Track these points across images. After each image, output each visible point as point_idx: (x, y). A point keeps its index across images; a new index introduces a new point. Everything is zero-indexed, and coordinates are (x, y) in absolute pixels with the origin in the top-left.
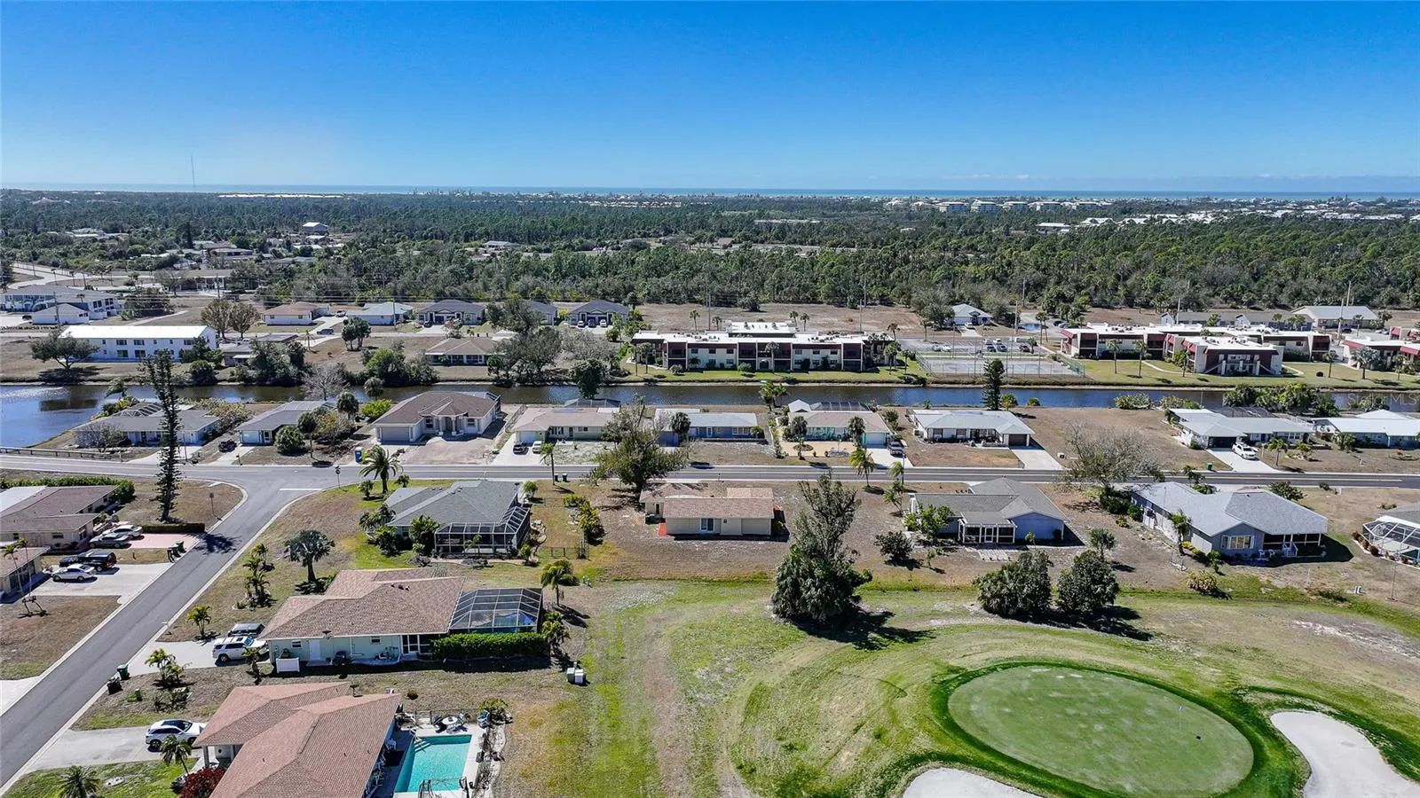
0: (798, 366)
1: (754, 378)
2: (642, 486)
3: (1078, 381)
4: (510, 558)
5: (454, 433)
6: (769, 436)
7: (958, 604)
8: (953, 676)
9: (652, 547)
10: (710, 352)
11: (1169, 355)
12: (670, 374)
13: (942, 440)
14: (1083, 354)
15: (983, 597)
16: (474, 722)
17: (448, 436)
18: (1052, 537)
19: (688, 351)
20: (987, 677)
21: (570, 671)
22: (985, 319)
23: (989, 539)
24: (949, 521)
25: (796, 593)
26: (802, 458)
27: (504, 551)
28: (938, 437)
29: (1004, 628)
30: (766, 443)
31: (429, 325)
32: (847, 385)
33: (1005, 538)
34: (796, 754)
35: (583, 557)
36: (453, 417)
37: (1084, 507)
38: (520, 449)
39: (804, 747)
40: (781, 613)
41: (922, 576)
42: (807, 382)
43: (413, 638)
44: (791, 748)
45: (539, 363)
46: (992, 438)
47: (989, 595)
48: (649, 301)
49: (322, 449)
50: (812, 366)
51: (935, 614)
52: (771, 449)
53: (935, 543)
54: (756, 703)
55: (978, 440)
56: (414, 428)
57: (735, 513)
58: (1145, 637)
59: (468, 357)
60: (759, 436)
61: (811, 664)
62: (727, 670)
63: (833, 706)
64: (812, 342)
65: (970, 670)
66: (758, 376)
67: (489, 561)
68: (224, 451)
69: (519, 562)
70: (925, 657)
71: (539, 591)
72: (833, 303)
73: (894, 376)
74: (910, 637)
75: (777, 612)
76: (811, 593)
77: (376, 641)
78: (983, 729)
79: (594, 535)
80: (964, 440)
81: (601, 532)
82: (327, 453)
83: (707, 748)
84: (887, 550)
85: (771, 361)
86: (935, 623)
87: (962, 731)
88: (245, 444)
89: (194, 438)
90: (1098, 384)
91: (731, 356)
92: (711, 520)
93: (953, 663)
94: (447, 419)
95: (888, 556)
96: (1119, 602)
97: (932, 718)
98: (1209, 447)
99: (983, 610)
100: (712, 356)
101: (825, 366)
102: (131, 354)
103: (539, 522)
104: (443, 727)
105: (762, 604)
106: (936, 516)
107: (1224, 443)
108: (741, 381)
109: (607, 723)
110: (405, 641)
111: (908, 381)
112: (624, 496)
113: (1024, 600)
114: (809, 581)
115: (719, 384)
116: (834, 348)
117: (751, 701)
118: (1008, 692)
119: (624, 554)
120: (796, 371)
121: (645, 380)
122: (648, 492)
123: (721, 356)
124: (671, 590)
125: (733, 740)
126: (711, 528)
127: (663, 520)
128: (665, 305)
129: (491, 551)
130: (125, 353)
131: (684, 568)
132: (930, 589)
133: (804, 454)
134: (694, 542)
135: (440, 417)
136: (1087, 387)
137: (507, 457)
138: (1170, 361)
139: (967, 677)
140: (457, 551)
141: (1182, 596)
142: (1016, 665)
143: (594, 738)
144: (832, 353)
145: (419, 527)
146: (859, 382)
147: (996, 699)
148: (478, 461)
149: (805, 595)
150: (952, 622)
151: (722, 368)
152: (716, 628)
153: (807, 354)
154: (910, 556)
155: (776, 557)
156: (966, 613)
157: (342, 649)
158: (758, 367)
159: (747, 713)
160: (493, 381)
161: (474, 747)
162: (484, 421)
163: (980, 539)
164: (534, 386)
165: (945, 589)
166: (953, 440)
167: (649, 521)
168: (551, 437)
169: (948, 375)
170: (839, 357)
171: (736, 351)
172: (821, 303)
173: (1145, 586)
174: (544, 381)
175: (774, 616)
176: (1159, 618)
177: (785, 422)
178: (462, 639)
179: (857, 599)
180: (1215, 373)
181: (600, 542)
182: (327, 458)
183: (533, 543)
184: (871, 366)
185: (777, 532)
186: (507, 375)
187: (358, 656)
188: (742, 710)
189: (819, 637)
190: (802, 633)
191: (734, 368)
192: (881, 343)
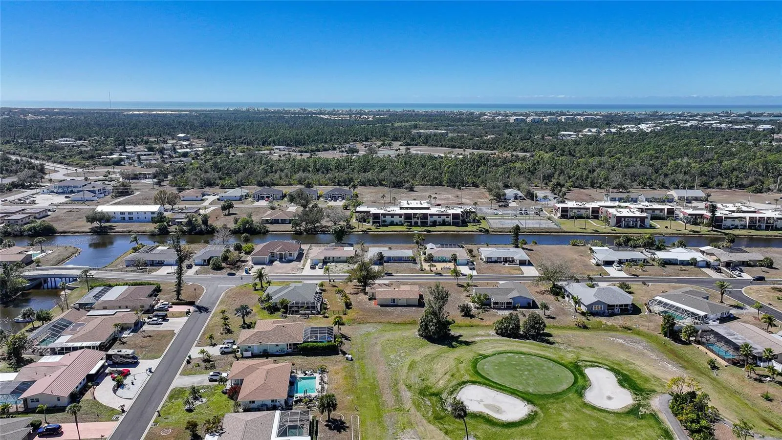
0: (431, 224)
1: (411, 230)
2: (366, 285)
3: (556, 231)
4: (318, 315)
5: (283, 260)
6: (418, 261)
7: (487, 332)
8: (480, 357)
9: (373, 310)
10: (392, 217)
11: (601, 217)
12: (373, 228)
13: (491, 262)
14: (563, 217)
15: (496, 329)
16: (316, 372)
17: (281, 261)
18: (527, 305)
19: (382, 217)
20: (492, 357)
21: (347, 356)
22: (520, 197)
23: (502, 306)
24: (486, 299)
25: (427, 328)
26: (431, 271)
27: (315, 312)
28: (490, 261)
29: (504, 340)
30: (416, 263)
31: (258, 201)
32: (453, 233)
33: (509, 306)
34: (425, 382)
35: (345, 314)
36: (283, 253)
37: (543, 293)
38: (313, 267)
39: (428, 380)
40: (421, 335)
41: (475, 321)
42: (435, 231)
43: (290, 345)
44: (423, 380)
45: (313, 223)
46: (512, 261)
47: (497, 328)
48: (361, 185)
49: (229, 267)
50: (438, 224)
51: (478, 336)
52: (418, 267)
53: (481, 308)
54: (412, 366)
55: (506, 262)
56: (267, 258)
57: (404, 297)
58: (552, 343)
59: (281, 220)
60: (413, 260)
61: (431, 353)
62: (402, 355)
63: (438, 367)
64: (437, 213)
65: (486, 355)
66: (414, 228)
67: (310, 316)
68: (189, 269)
69: (321, 316)
70: (471, 351)
71: (333, 327)
72: (450, 186)
73: (475, 229)
74: (467, 343)
75: (420, 335)
76: (432, 328)
77: (277, 345)
78: (488, 374)
79: (348, 305)
80: (500, 262)
81: (351, 304)
82: (232, 269)
83: (396, 380)
84: (462, 311)
85: (419, 221)
86: (477, 339)
87: (480, 374)
88: (196, 265)
89: (174, 262)
90: (566, 232)
91: (401, 219)
92: (394, 299)
93: (481, 353)
94: (281, 254)
95: (463, 313)
96: (546, 331)
97: (471, 370)
98: (603, 265)
99: (496, 334)
100: (392, 219)
101: (444, 223)
102: (127, 219)
103: (326, 300)
104: (306, 374)
105: (414, 332)
106: (482, 297)
107: (609, 263)
108: (406, 231)
109: (361, 373)
110: (287, 346)
111: (481, 231)
112: (359, 288)
113: (510, 330)
114: (431, 324)
115: (396, 233)
116: (448, 215)
117: (410, 365)
118: (498, 362)
119: (361, 313)
120: (431, 226)
121: (362, 231)
122: (369, 287)
123: (396, 219)
124: (380, 327)
125: (404, 377)
126: (394, 302)
127: (375, 299)
128: (368, 187)
129: (310, 312)
131: (385, 319)
132: (477, 326)
133: (432, 269)
134: (388, 308)
135: (278, 253)
136: (561, 234)
137: (307, 271)
138: (601, 220)
139: (485, 357)
140: (297, 312)
141: (571, 329)
142: (503, 353)
143: (357, 378)
144: (447, 218)
145: (282, 303)
146: (459, 232)
147: (493, 364)
148: (296, 272)
149: (430, 328)
150: (484, 338)
151: (397, 225)
152: (397, 341)
153: (435, 218)
154: (471, 313)
155: (420, 314)
156: (489, 335)
157: (265, 348)
158: (413, 224)
159: (409, 369)
160: (293, 232)
161: (318, 380)
162: (296, 254)
163: (498, 306)
164: (312, 234)
165: (483, 326)
166: (496, 262)
167: (370, 299)
168: (325, 262)
169: (499, 228)
170: (450, 219)
171: (403, 217)
172: (444, 186)
173: (558, 325)
174: (317, 231)
175: (418, 336)
176: (559, 337)
177: (425, 254)
178: (308, 345)
179: (450, 330)
180: (620, 226)
181: (351, 308)
182: (232, 271)
183: (326, 309)
184: (464, 224)
185: (420, 304)
186: (300, 229)
187: (271, 351)
188: (407, 368)
189: (435, 344)
190: (429, 342)
191: (402, 225)
192: (469, 212)
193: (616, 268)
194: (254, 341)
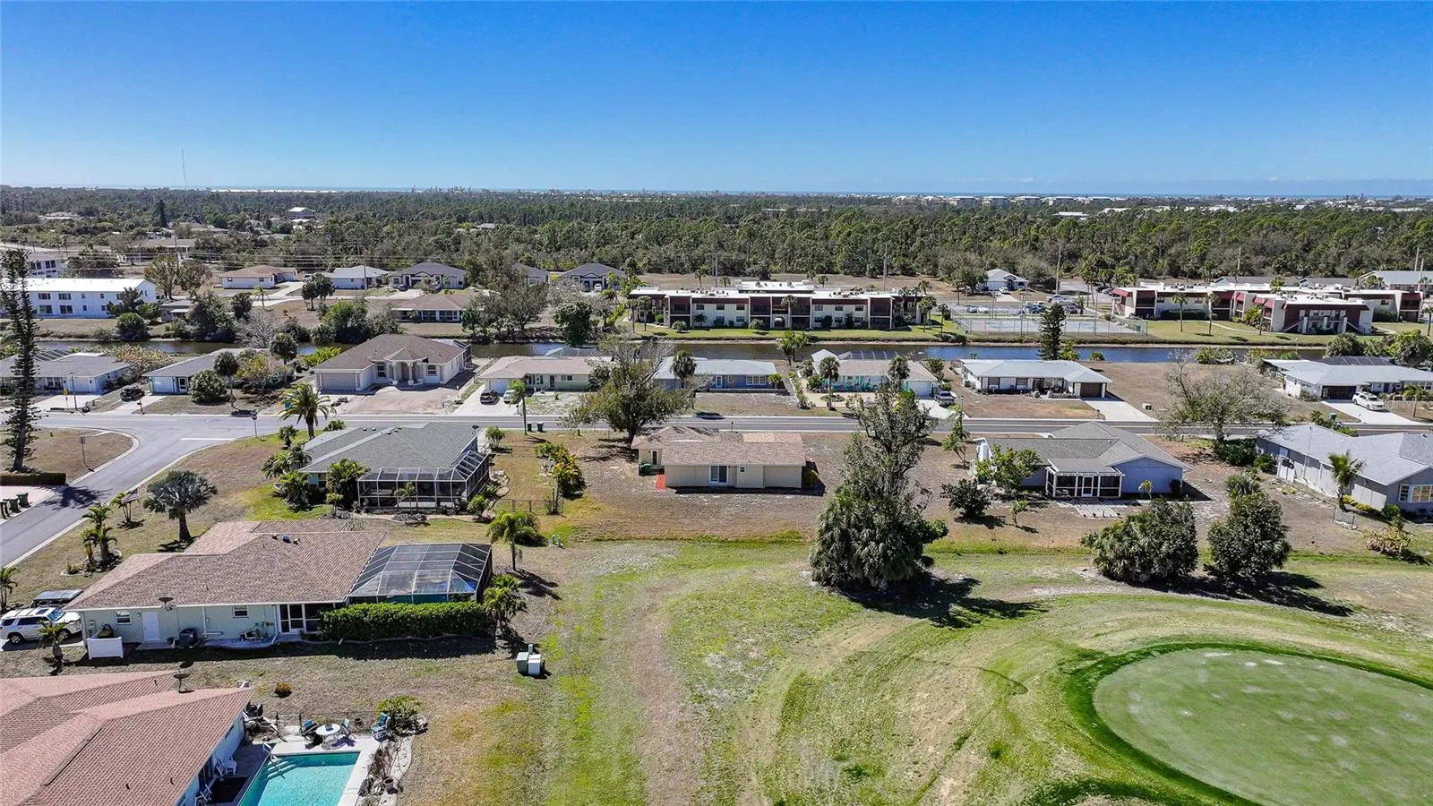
0: (819, 324)
1: (767, 336)
2: (634, 430)
3: (1141, 339)
4: (457, 514)
5: (411, 382)
6: (790, 386)
7: (1065, 570)
8: (1089, 663)
9: (645, 502)
10: (718, 309)
11: (1237, 314)
12: (672, 332)
13: (999, 392)
14: (1140, 314)
15: (1103, 558)
16: (368, 731)
17: (403, 385)
18: (1169, 490)
19: (693, 307)
20: (1140, 665)
21: (522, 656)
22: (1021, 284)
23: (1087, 491)
24: (1035, 468)
25: (847, 551)
26: (833, 409)
27: (449, 504)
28: (994, 388)
29: (1142, 598)
30: (786, 393)
31: (405, 288)
32: (875, 343)
33: (1108, 490)
34: (867, 782)
35: (555, 513)
36: (409, 362)
37: (1197, 458)
38: (490, 398)
39: (879, 772)
40: (824, 580)
41: (1007, 535)
42: (830, 340)
43: (296, 610)
44: (858, 773)
45: (522, 321)
46: (1060, 388)
47: (1110, 555)
48: (650, 271)
49: (249, 398)
50: (834, 324)
51: (1037, 582)
52: (794, 400)
53: (1020, 497)
54: (797, 703)
55: (1043, 391)
56: (363, 375)
57: (755, 460)
58: (1341, 611)
59: (441, 313)
60: (778, 386)
61: (874, 648)
62: (753, 655)
63: (916, 707)
64: (833, 297)
65: (1111, 654)
66: (772, 334)
67: (429, 517)
68: (127, 400)
69: (470, 517)
70: (1039, 637)
71: (486, 547)
72: (851, 274)
73: (929, 334)
74: (1011, 611)
75: (818, 579)
76: (869, 550)
77: (241, 613)
78: (1160, 743)
79: (571, 487)
80: (1026, 391)
81: (580, 484)
82: (252, 402)
83: (727, 773)
84: (956, 504)
85: (788, 318)
86: (1040, 593)
87: (1128, 746)
88: (155, 393)
89: (93, 386)
90: (1164, 342)
91: (741, 313)
92: (723, 469)
93: (1085, 645)
94: (403, 365)
95: (959, 511)
96: (1290, 567)
97: (1075, 724)
98: (1323, 398)
99: (1102, 578)
100: (720, 313)
101: (849, 323)
102: (56, 310)
103: (501, 473)
104: (318, 740)
105: (797, 569)
106: (1017, 462)
107: (1342, 393)
108: (753, 339)
109: (572, 733)
110: (284, 616)
111: (946, 339)
112: (614, 446)
113: (1162, 561)
114: (865, 533)
115: (728, 342)
116: (859, 303)
117: (791, 701)
118: (1180, 687)
119: (608, 509)
120: (816, 329)
121: (644, 338)
122: (643, 437)
123: (731, 313)
124: (669, 552)
125: (766, 760)
126: (723, 479)
127: (661, 471)
128: (667, 275)
129: (433, 504)
130: (49, 309)
131: (686, 526)
132: (1021, 551)
133: (834, 404)
134: (701, 496)
135: (394, 363)
137: (472, 407)
138: (1240, 321)
139: (1112, 665)
140: (388, 504)
141: (1365, 561)
142: (1179, 648)
143: (550, 757)
144: (857, 309)
145: (337, 474)
146: (889, 340)
147: (1163, 696)
148: (436, 411)
149: (861, 552)
150: (1064, 591)
151: (732, 326)
152: (734, 599)
153: (829, 310)
154: (987, 512)
155: (812, 515)
156: (1079, 581)
157: (191, 624)
158: (772, 325)
159: (785, 718)
160: (468, 338)
161: (359, 773)
162: (449, 369)
163: (1070, 488)
164: (515, 343)
165: (1040, 552)
166: (1012, 391)
167: (644, 472)
168: (528, 387)
169: (990, 333)
170: (865, 314)
171: (748, 307)
172: (838, 273)
173: (1310, 548)
174: (527, 338)
175: (814, 584)
176: (1347, 586)
177: (809, 373)
178: (365, 612)
179: (929, 562)
180: (1294, 331)
181: (579, 496)
182: (251, 407)
183: (492, 496)
184: (901, 324)
185: (810, 483)
186: (485, 332)
187: (217, 636)
188: (777, 714)
189: (880, 610)
190: (855, 606)
191: (745, 326)
192: (912, 299)
193: (1370, 403)
194: (143, 596)
